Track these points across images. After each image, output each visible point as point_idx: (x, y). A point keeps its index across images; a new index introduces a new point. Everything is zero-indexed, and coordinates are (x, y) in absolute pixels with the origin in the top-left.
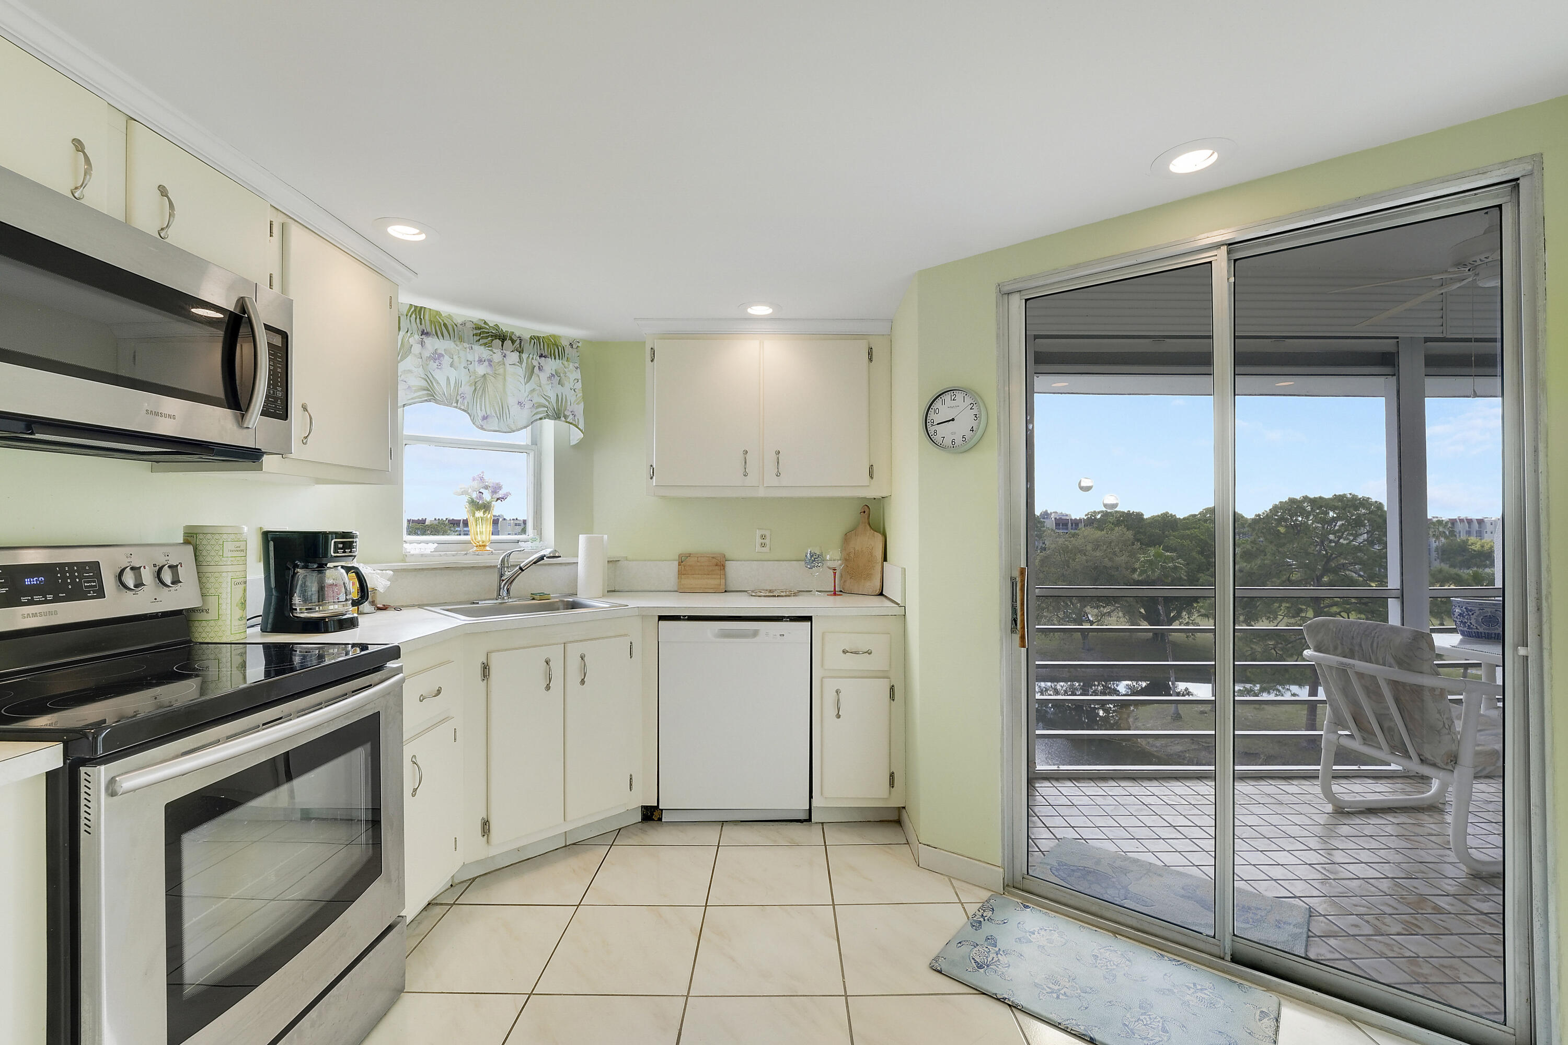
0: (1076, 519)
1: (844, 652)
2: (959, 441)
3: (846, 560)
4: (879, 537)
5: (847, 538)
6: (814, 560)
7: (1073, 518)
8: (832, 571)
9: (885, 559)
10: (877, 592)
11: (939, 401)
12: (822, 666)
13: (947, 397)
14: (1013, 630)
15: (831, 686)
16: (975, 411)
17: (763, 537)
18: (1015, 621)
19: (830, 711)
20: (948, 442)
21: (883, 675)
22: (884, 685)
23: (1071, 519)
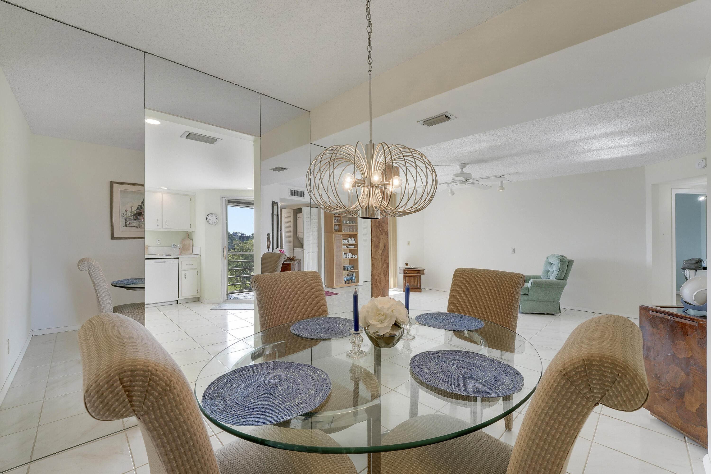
0: (248, 236)
1: (187, 265)
2: (213, 223)
3: (183, 246)
4: (191, 241)
5: (182, 241)
6: (175, 246)
7: (247, 236)
8: (179, 249)
9: (193, 246)
10: (191, 253)
11: (209, 215)
12: (181, 268)
13: (211, 214)
14: (223, 257)
15: (183, 273)
16: (216, 218)
17: (159, 241)
18: (224, 255)
19: (183, 278)
20: (211, 223)
21: (196, 269)
22: (196, 271)
23: (246, 236)
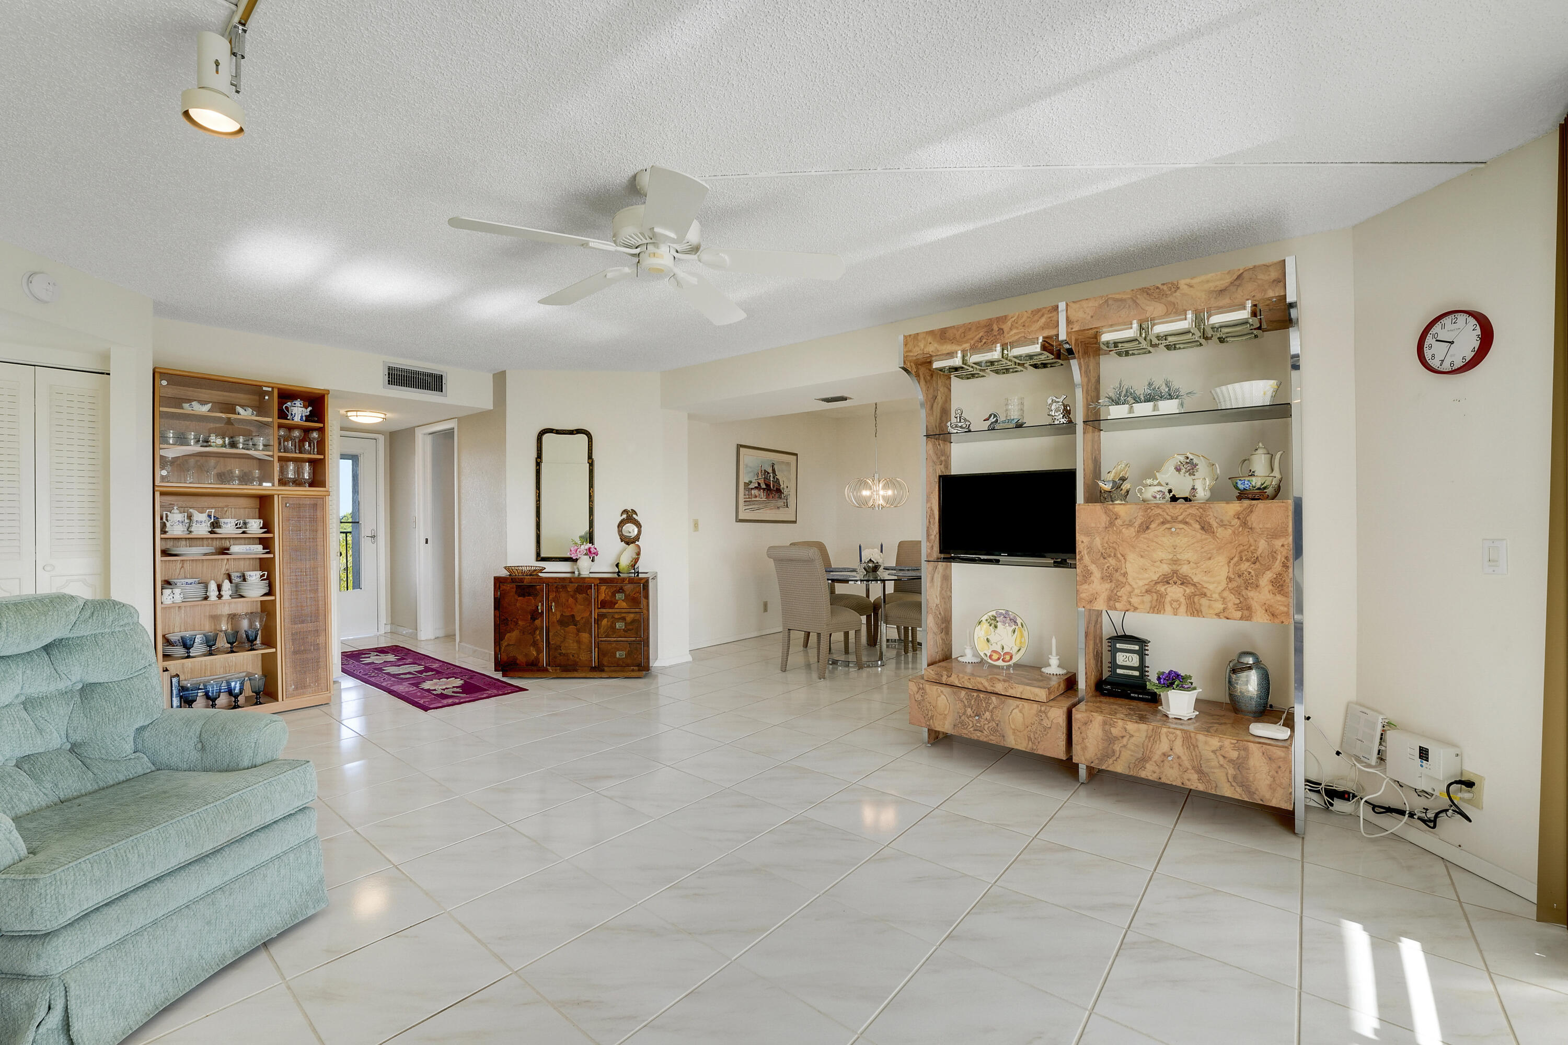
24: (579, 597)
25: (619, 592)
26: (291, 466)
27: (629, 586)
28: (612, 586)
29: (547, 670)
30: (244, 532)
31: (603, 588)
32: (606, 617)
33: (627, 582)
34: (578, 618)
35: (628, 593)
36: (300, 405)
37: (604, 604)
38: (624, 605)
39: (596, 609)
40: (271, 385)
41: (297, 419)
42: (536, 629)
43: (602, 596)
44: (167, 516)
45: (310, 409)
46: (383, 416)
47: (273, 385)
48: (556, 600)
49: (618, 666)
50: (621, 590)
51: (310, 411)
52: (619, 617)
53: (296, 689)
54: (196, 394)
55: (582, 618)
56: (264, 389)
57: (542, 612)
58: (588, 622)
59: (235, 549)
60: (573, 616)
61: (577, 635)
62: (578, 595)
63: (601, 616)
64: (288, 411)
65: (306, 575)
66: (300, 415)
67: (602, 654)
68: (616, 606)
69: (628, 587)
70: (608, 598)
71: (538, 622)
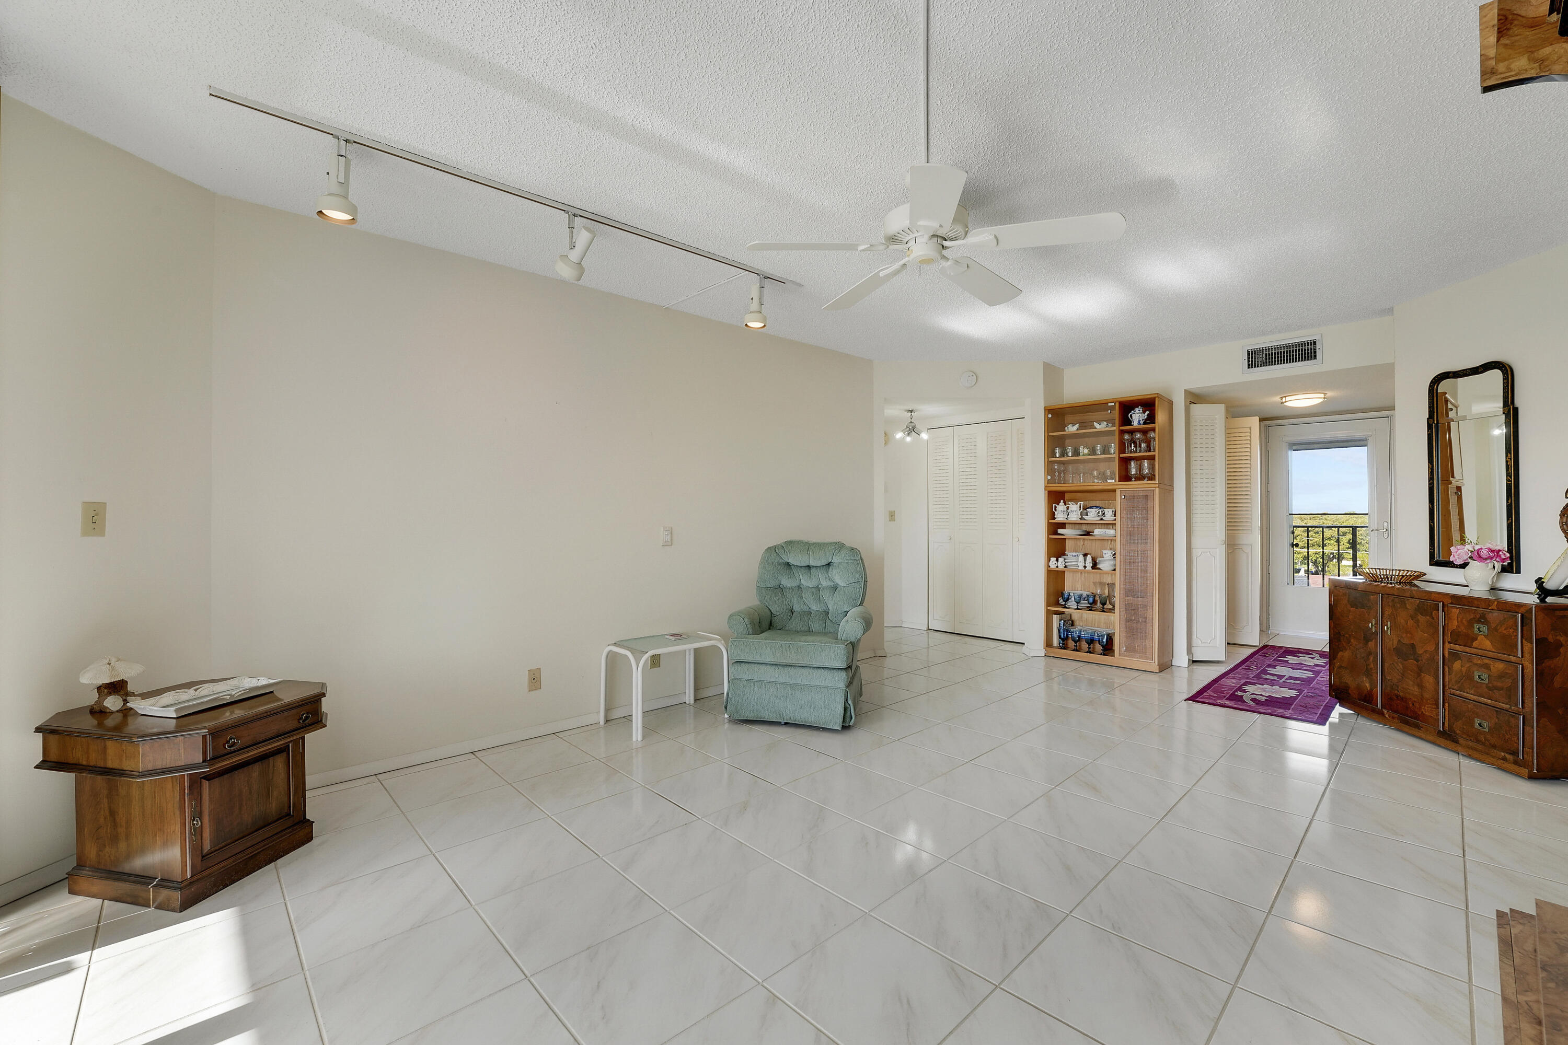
24: (1422, 619)
25: (1479, 622)
26: (1146, 464)
27: (1496, 614)
28: (1469, 611)
29: (1383, 714)
30: (1102, 519)
31: (1455, 611)
32: (1460, 659)
33: (1494, 607)
34: (1420, 651)
35: (1493, 625)
36: (1138, 412)
37: (1456, 637)
38: (1487, 644)
39: (1447, 645)
40: (1113, 400)
41: (1135, 424)
42: (1370, 653)
43: (1454, 624)
44: (1056, 507)
45: (1147, 413)
46: (1322, 396)
47: (1115, 400)
48: (1393, 618)
49: (1478, 741)
50: (1482, 619)
51: (1148, 415)
52: (1479, 662)
53: (1127, 650)
54: (1094, 417)
55: (1426, 651)
56: (1109, 404)
57: (1376, 632)
58: (1433, 659)
59: (1097, 532)
60: (1413, 646)
61: (1419, 675)
62: (1420, 617)
63: (1455, 656)
64: (1132, 418)
65: (1138, 556)
66: (1138, 420)
67: (1454, 715)
68: (1474, 644)
69: (1495, 616)
70: (1463, 629)
71: (1371, 644)
